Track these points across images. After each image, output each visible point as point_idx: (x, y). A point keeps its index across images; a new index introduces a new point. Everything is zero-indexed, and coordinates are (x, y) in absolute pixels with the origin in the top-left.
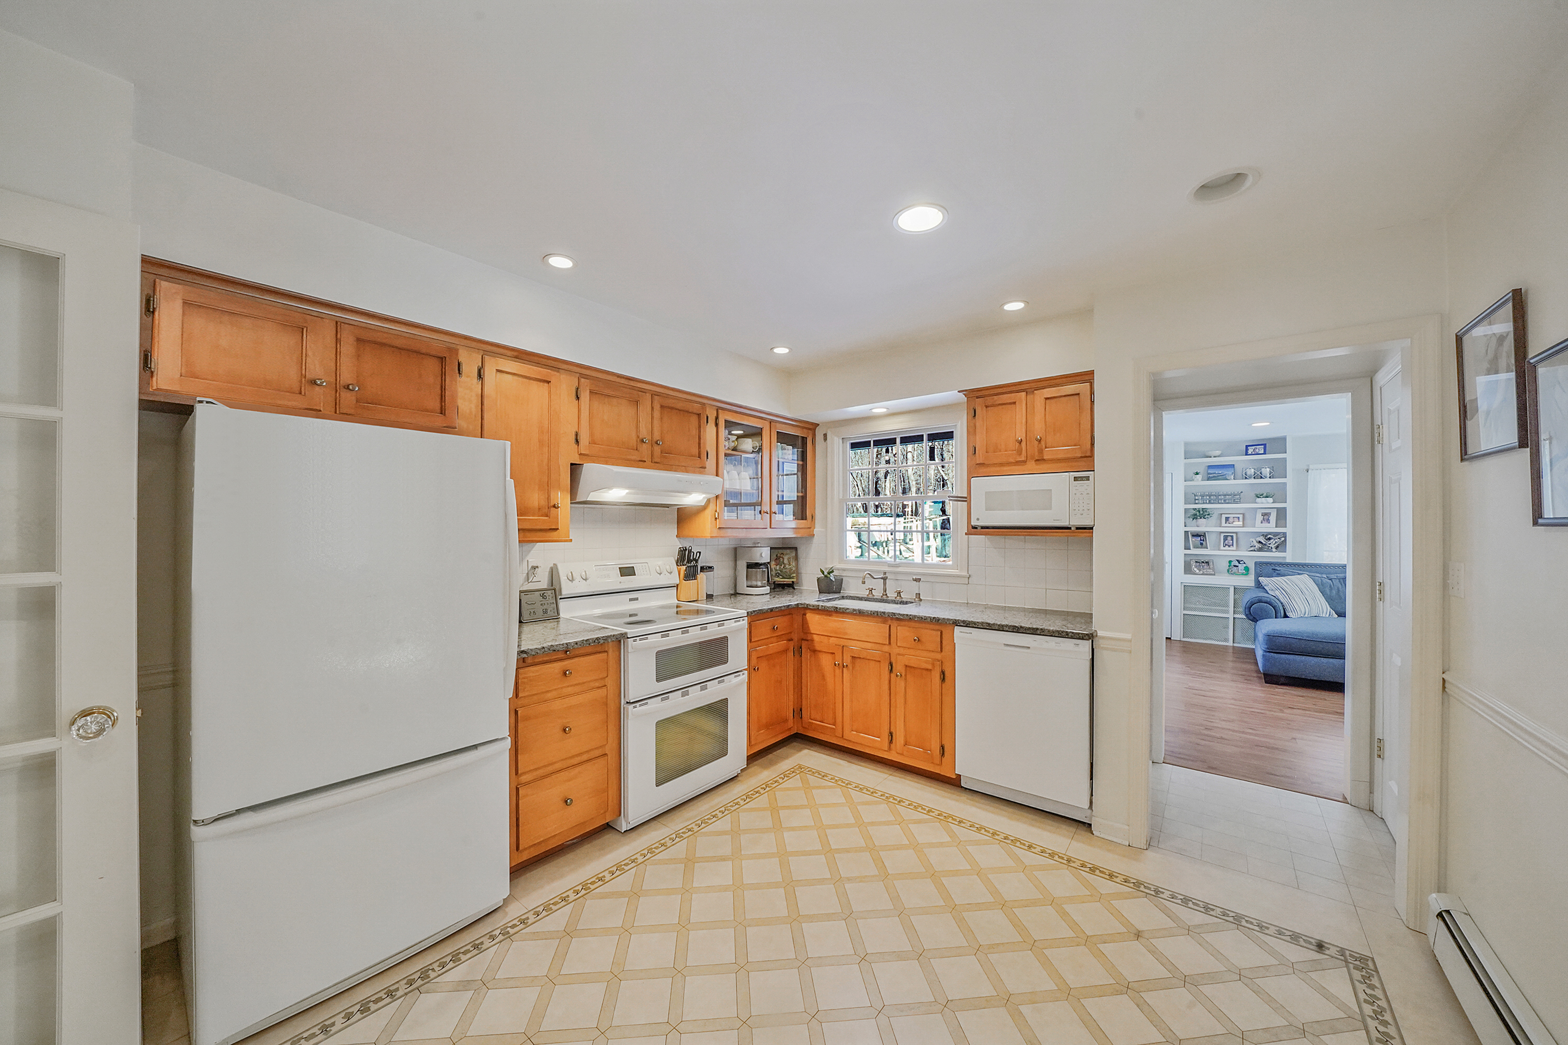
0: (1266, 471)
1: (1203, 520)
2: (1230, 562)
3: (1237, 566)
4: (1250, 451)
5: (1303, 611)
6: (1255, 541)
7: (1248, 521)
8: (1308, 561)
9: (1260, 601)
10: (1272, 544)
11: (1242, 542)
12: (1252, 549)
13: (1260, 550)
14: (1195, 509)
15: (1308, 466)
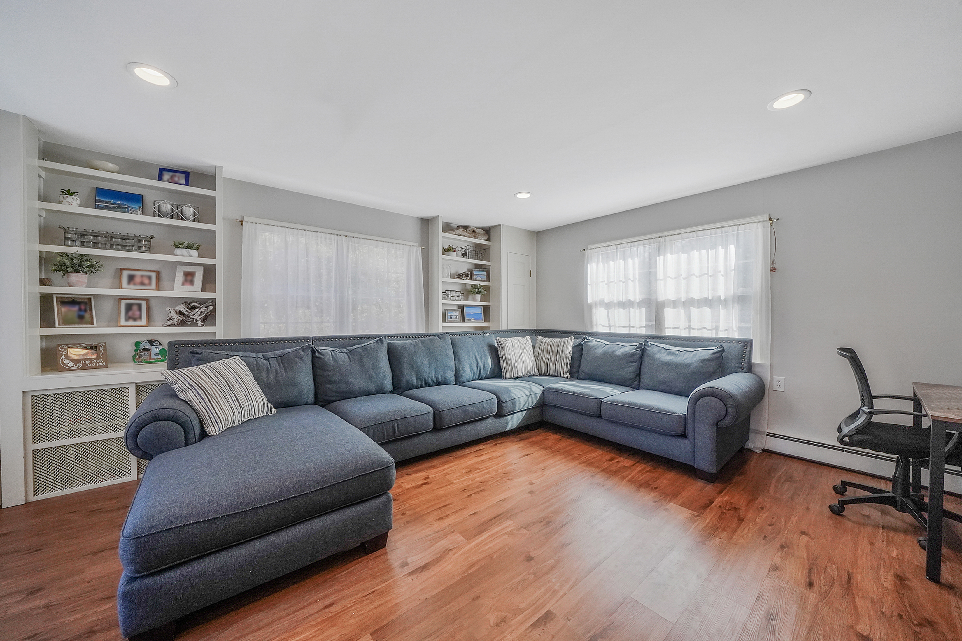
0: (189, 211)
1: (81, 276)
2: (137, 344)
3: (149, 350)
4: (166, 176)
5: (231, 418)
6: (173, 313)
7: (165, 283)
8: (244, 335)
9: (156, 419)
10: (197, 315)
11: (157, 313)
12: (170, 322)
13: (182, 323)
14: (62, 255)
15: (243, 217)
